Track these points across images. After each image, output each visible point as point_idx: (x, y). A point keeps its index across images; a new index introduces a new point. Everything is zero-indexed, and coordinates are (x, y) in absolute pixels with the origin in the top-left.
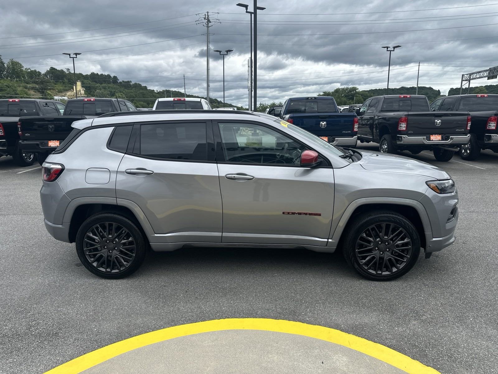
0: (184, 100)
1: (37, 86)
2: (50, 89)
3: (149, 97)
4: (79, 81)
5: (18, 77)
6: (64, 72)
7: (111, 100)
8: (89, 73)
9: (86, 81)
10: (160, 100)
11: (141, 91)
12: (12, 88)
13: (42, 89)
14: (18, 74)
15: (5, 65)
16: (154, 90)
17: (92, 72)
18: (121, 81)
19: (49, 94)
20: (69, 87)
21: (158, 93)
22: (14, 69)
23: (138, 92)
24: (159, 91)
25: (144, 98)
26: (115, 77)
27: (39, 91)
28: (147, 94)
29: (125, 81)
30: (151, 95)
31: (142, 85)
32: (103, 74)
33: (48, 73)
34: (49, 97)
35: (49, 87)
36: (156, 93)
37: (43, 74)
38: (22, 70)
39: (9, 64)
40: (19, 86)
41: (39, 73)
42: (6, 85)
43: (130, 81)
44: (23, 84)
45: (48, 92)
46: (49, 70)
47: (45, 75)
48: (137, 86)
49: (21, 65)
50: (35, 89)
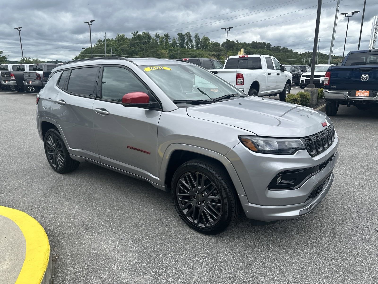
0: (247, 57)
1: (216, 53)
2: (223, 55)
3: (292, 58)
4: (242, 48)
5: (206, 48)
6: (235, 42)
7: (199, 59)
8: (251, 42)
9: (247, 48)
10: (230, 57)
11: (287, 54)
12: (201, 56)
13: (218, 55)
14: (207, 45)
15: (200, 40)
16: (298, 53)
17: (253, 41)
18: (273, 47)
19: (222, 58)
20: (236, 52)
21: (301, 55)
22: (204, 42)
23: (284, 55)
24: (302, 53)
25: (288, 59)
26: (269, 44)
27: (216, 57)
28: (290, 56)
29: (276, 46)
30: (295, 56)
31: (289, 49)
32: (261, 42)
33: (224, 43)
34: (222, 61)
35: (223, 54)
36: (299, 55)
37: (221, 45)
38: (209, 43)
39: (203, 39)
40: (206, 54)
41: (219, 44)
42: (198, 54)
43: (280, 46)
44: (209, 52)
45: (221, 57)
46: (225, 41)
47: (222, 45)
48: (285, 50)
49: (209, 39)
50: (214, 56)
